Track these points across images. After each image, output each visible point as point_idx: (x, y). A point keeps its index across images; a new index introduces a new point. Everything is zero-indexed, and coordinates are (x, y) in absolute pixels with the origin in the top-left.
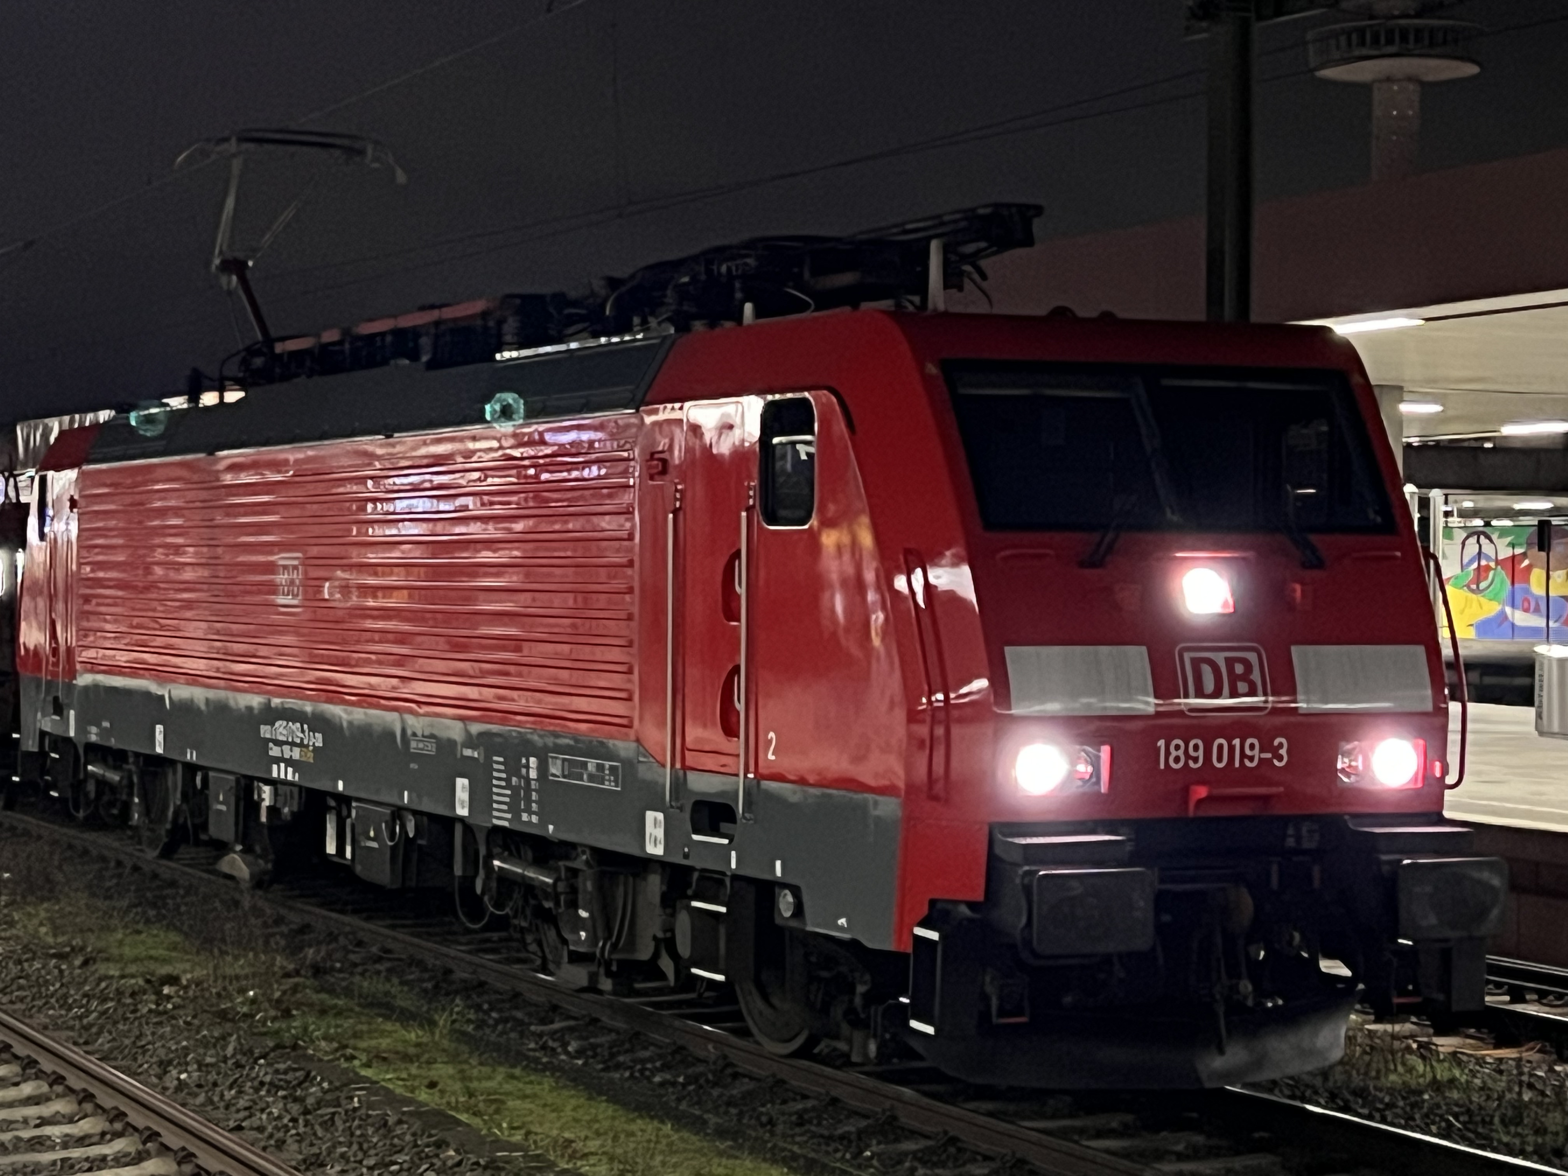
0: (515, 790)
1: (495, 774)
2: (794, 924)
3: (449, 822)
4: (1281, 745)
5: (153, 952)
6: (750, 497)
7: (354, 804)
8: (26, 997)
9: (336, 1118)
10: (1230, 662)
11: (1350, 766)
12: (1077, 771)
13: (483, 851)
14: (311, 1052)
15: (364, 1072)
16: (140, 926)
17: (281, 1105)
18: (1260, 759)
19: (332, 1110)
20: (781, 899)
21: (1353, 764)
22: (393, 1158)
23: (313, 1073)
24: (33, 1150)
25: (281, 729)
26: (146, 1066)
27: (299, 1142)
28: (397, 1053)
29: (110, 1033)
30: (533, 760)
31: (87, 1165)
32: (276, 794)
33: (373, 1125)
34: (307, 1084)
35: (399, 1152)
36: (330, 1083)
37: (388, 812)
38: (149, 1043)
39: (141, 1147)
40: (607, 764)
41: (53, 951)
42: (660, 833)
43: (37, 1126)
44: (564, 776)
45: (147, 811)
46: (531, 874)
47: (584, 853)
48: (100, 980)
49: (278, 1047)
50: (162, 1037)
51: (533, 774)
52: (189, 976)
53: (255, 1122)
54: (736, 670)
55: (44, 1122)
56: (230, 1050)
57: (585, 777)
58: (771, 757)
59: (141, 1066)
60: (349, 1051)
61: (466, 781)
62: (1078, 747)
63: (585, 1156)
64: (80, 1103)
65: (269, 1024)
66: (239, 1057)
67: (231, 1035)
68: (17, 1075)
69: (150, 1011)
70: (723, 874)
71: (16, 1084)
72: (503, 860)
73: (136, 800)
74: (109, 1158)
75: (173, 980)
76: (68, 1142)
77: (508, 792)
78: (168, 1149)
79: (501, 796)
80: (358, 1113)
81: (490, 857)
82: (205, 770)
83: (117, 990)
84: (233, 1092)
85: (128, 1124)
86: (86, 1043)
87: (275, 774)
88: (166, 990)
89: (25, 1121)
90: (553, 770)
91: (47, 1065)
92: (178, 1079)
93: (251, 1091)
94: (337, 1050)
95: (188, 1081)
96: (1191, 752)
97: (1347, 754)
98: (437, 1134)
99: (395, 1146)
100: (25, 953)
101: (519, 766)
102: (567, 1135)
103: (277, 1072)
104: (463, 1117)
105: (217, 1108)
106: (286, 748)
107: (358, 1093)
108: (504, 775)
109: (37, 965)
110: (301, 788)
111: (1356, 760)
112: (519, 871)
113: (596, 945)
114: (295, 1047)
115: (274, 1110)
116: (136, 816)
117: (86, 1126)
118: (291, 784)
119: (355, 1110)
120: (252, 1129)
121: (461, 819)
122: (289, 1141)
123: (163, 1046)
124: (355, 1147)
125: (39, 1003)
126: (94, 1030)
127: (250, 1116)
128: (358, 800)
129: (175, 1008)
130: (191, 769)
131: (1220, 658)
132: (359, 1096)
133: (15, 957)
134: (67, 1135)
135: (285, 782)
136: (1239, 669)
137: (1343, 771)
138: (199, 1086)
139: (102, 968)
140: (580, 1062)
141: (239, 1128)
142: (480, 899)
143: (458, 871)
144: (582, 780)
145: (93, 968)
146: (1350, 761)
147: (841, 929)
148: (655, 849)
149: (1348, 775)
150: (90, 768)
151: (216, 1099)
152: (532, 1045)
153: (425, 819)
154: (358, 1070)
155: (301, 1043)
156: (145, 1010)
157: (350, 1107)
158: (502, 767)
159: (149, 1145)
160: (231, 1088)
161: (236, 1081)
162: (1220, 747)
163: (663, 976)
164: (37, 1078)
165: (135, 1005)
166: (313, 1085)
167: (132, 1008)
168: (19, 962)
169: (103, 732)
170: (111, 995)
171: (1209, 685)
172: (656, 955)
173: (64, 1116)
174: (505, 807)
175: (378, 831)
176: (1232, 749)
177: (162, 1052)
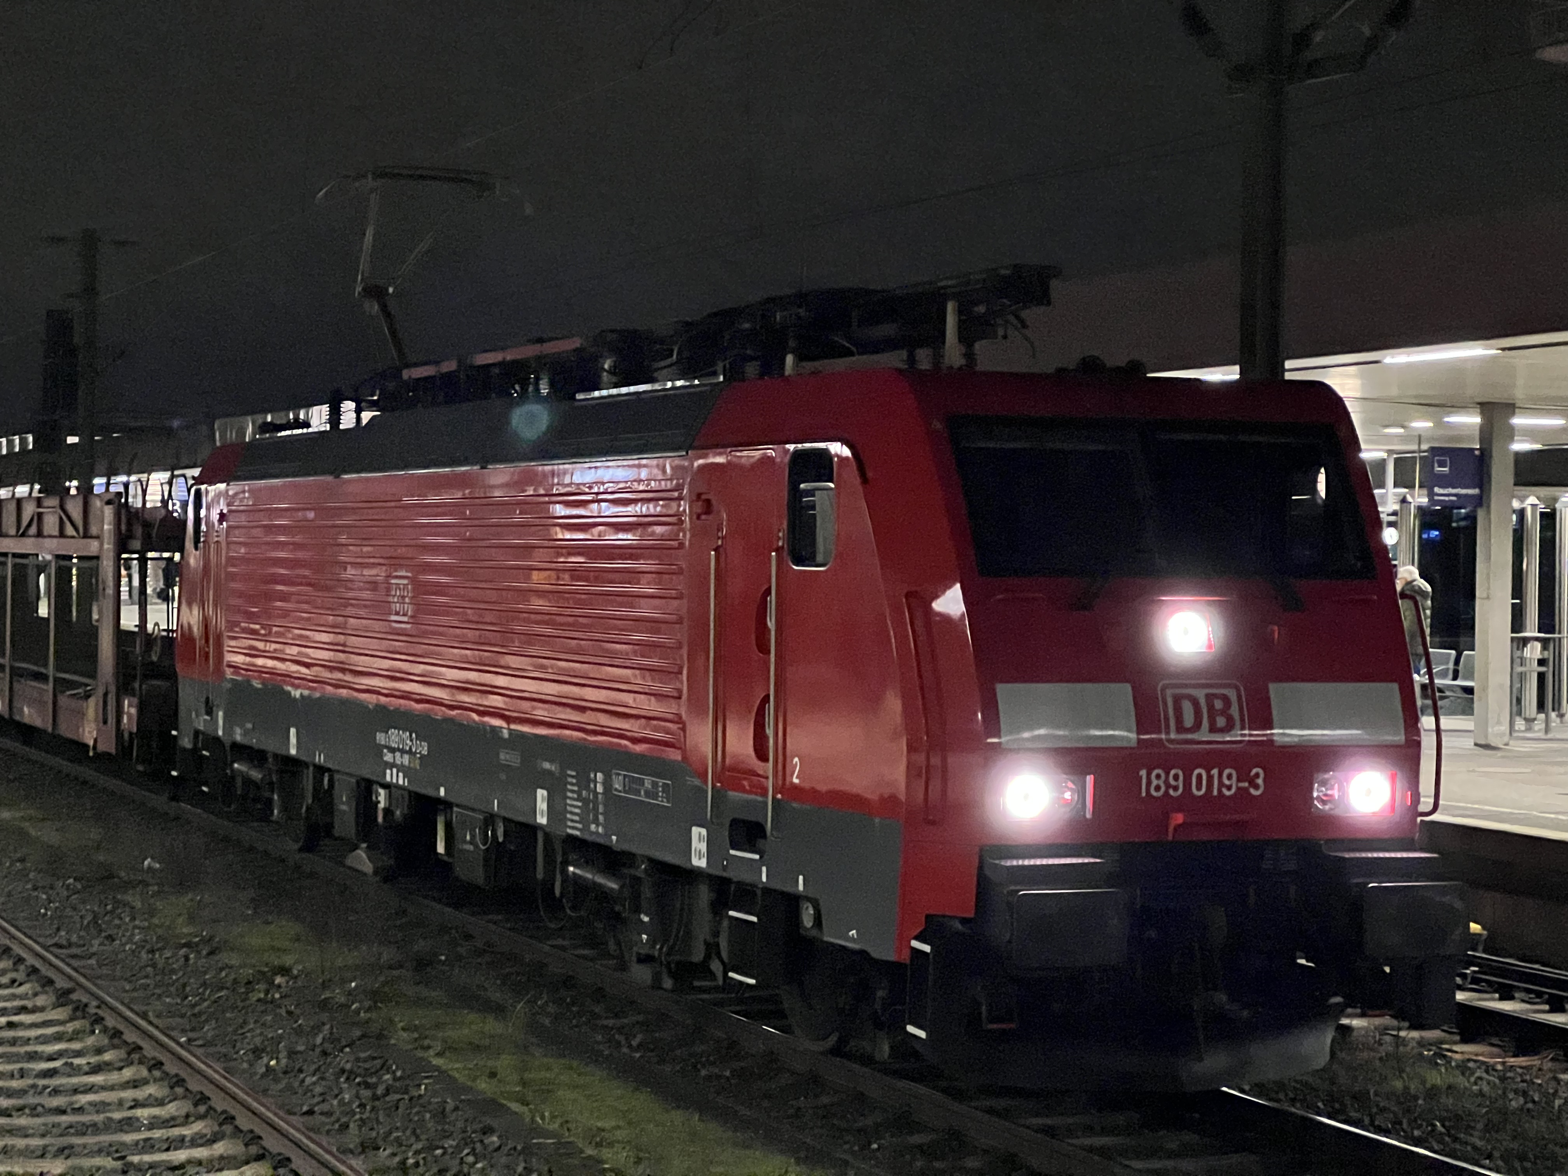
0: (586, 801)
1: (569, 787)
2: (814, 933)
3: (533, 829)
4: (1257, 775)
5: (276, 943)
6: (779, 538)
7: (455, 809)
8: (148, 985)
9: (401, 1104)
10: (1209, 697)
11: (1326, 795)
12: (1064, 798)
13: (559, 859)
14: (393, 1042)
15: (436, 1061)
16: (270, 918)
17: (354, 1092)
18: (1238, 789)
19: (398, 1096)
20: (804, 911)
21: (1329, 792)
22: (441, 1144)
23: (391, 1062)
24: (121, 1131)
25: (395, 737)
26: (242, 1052)
27: (360, 1127)
28: (470, 1043)
29: (217, 1020)
30: (600, 776)
31: (165, 1146)
32: (390, 797)
33: (430, 1112)
34: (381, 1072)
35: (448, 1137)
36: (404, 1070)
37: (481, 817)
38: (248, 1031)
39: (216, 1128)
40: (661, 782)
41: (183, 941)
42: (703, 847)
43: (131, 1108)
44: (625, 792)
45: (284, 809)
46: (600, 879)
47: (643, 862)
48: (222, 969)
49: (363, 1036)
50: (264, 1024)
51: (600, 789)
52: (300, 967)
53: (325, 1107)
54: (766, 699)
55: (137, 1104)
56: (319, 1040)
57: (642, 793)
58: (796, 781)
59: (237, 1053)
60: (426, 1042)
61: (545, 793)
62: (1065, 776)
63: (611, 1145)
64: (172, 1088)
65: (362, 1014)
66: (326, 1045)
67: (324, 1024)
68: (121, 1060)
69: (259, 1000)
70: (756, 886)
71: (120, 1069)
72: (574, 866)
73: (276, 797)
74: (187, 1139)
75: (284, 971)
76: (155, 1123)
77: (580, 804)
78: (241, 1131)
79: (574, 806)
80: (421, 1101)
81: (566, 863)
82: (329, 770)
83: (235, 979)
84: (314, 1079)
85: (211, 1108)
86: (193, 1030)
87: (388, 778)
88: (278, 980)
89: (120, 1103)
90: (617, 786)
91: (150, 1050)
92: (267, 1066)
93: (332, 1077)
94: (416, 1040)
95: (277, 1068)
96: (1172, 782)
97: (1324, 783)
98: (488, 1121)
99: (445, 1131)
100: (157, 942)
101: (589, 780)
102: (599, 1124)
103: (358, 1060)
104: (515, 1106)
105: (296, 1093)
106: (398, 754)
107: (426, 1081)
108: (576, 788)
109: (168, 953)
110: (410, 792)
111: (1332, 788)
112: (589, 876)
113: (654, 947)
114: (380, 1036)
115: (347, 1096)
116: (276, 812)
117: (171, 1109)
118: (402, 788)
119: (420, 1096)
120: (322, 1114)
121: (540, 827)
122: (352, 1125)
123: (261, 1034)
124: (408, 1133)
125: (158, 991)
126: (203, 1018)
127: (323, 1101)
128: (458, 806)
129: (281, 997)
130: (320, 770)
131: (1200, 694)
132: (426, 1085)
133: (148, 947)
134: (154, 1117)
135: (397, 786)
136: (1218, 704)
137: (1318, 798)
138: (285, 1073)
139: (225, 958)
140: (638, 1055)
141: (310, 1112)
142: (560, 900)
143: (540, 875)
144: (640, 796)
145: (217, 958)
146: (1327, 790)
147: (852, 939)
148: (700, 862)
149: (1324, 802)
150: (236, 765)
151: (296, 1084)
152: (599, 1038)
153: (513, 825)
154: (432, 1059)
155: (385, 1033)
156: (255, 999)
157: (416, 1094)
158: (574, 781)
159: (224, 1127)
160: (314, 1075)
161: (318, 1069)
162: (1199, 777)
163: (712, 976)
164: (141, 1062)
165: (247, 993)
166: (388, 1073)
167: (243, 996)
168: (152, 951)
169: (246, 733)
170: (228, 985)
171: (1189, 720)
172: (708, 957)
173: (156, 1099)
174: (577, 818)
175: (473, 836)
176: (1210, 778)
177: (258, 1041)
